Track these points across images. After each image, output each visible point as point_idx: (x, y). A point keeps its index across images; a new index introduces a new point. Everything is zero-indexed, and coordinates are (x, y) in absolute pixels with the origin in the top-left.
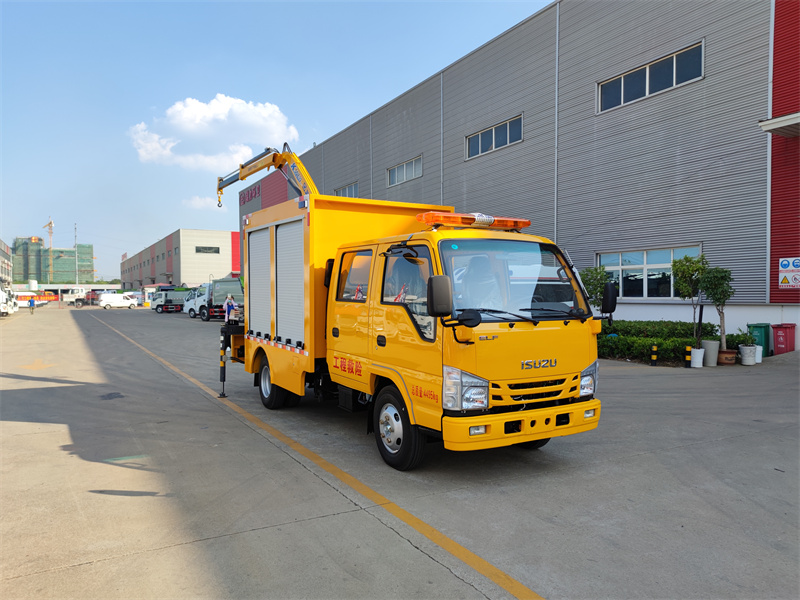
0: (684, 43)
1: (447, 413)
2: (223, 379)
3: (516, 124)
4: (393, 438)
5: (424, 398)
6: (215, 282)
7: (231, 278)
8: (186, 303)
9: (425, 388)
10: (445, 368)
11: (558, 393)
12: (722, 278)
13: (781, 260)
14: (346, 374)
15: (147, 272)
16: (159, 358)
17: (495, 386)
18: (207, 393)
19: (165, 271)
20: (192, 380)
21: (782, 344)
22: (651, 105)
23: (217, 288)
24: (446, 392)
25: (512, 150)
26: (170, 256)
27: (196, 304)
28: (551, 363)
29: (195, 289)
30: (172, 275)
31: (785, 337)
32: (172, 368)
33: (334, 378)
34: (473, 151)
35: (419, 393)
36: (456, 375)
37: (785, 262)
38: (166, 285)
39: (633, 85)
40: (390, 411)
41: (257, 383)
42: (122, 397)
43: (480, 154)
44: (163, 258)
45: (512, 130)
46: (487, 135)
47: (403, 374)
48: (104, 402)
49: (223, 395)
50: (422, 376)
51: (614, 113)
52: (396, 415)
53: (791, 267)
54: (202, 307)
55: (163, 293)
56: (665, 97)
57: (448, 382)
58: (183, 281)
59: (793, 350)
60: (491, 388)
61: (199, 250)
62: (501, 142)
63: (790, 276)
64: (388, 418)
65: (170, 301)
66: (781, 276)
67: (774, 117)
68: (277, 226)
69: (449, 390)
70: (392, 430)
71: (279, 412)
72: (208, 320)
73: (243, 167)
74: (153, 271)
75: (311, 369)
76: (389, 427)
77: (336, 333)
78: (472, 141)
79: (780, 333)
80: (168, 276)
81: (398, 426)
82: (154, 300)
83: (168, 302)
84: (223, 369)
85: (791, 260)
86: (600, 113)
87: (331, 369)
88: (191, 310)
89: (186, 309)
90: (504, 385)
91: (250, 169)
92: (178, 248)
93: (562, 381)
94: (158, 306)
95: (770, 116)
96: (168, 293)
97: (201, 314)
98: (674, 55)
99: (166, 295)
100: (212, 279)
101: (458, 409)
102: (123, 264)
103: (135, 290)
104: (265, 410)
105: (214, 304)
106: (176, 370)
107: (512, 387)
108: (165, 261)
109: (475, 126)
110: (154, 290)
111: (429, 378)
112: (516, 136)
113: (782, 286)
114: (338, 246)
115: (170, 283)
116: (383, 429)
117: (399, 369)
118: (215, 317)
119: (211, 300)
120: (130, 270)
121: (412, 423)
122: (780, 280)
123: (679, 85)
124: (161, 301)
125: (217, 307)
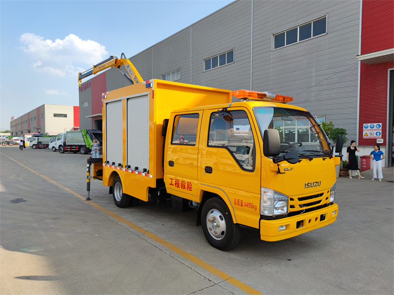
0: (317, 16)
1: (263, 217)
2: (89, 189)
3: (231, 54)
4: (219, 231)
5: (244, 207)
6: (68, 132)
7: (73, 130)
8: (50, 144)
9: (245, 201)
10: (262, 189)
11: (320, 201)
12: (342, 133)
13: (364, 124)
14: (180, 189)
15: (25, 127)
16: (41, 175)
17: (292, 199)
18: (78, 198)
19: (36, 126)
20: (66, 189)
21: (365, 165)
22: (300, 47)
23: (69, 136)
24: (263, 204)
25: (228, 68)
26: (39, 119)
27: (57, 144)
28: (318, 183)
29: (55, 136)
30: (40, 129)
31: (366, 162)
32: (51, 181)
33: (169, 191)
34: (208, 67)
35: (240, 203)
36: (270, 194)
37: (366, 126)
38: (37, 134)
39: (291, 36)
40: (216, 214)
41: (112, 191)
42: (25, 201)
43: (211, 69)
44: (35, 119)
45: (228, 57)
46: (215, 59)
47: (226, 191)
48: (14, 204)
49: (89, 199)
50: (243, 193)
51: (281, 50)
52: (220, 216)
53: (369, 128)
54: (60, 146)
55: (36, 138)
56: (307, 43)
57: (265, 198)
58: (46, 131)
59: (370, 169)
60: (289, 201)
61: (55, 115)
62: (222, 63)
63: (368, 132)
64: (214, 219)
65: (40, 142)
66: (364, 133)
67: (361, 55)
68: (128, 99)
69: (265, 202)
70: (218, 226)
71: (127, 210)
72: (63, 153)
73: (95, 67)
74: (29, 126)
75: (154, 186)
76: (215, 224)
77: (171, 164)
78: (207, 62)
79: (364, 160)
80: (38, 129)
81: (223, 224)
82: (31, 142)
83: (39, 143)
84: (89, 184)
85: (369, 124)
86: (274, 50)
87: (167, 186)
88: (53, 147)
89: (50, 147)
90: (296, 198)
91: (100, 68)
92: (43, 114)
93: (322, 195)
94: (34, 145)
95: (360, 54)
96: (39, 138)
97: (60, 149)
98: (312, 22)
99: (38, 139)
100: (66, 131)
101: (271, 215)
102: (11, 122)
103: (19, 136)
104: (117, 208)
105: (67, 144)
106: (54, 182)
107: (300, 199)
108: (36, 121)
109: (209, 55)
110: (31, 136)
111: (248, 195)
112: (231, 60)
113: (364, 137)
114: (171, 112)
115: (39, 132)
116: (209, 225)
117: (223, 188)
118: (67, 151)
119: (65, 142)
120: (16, 125)
121: (235, 222)
122: (364, 134)
123: (314, 37)
124: (35, 142)
125: (69, 146)
